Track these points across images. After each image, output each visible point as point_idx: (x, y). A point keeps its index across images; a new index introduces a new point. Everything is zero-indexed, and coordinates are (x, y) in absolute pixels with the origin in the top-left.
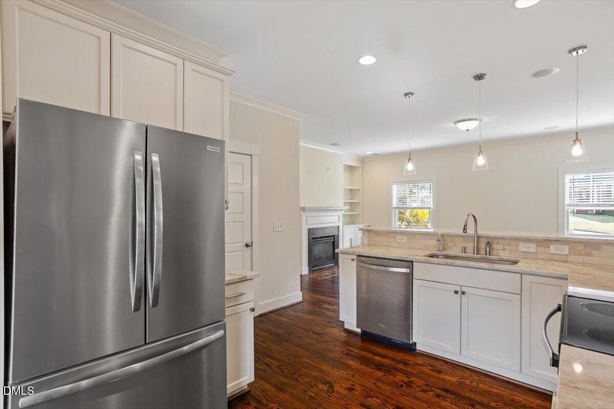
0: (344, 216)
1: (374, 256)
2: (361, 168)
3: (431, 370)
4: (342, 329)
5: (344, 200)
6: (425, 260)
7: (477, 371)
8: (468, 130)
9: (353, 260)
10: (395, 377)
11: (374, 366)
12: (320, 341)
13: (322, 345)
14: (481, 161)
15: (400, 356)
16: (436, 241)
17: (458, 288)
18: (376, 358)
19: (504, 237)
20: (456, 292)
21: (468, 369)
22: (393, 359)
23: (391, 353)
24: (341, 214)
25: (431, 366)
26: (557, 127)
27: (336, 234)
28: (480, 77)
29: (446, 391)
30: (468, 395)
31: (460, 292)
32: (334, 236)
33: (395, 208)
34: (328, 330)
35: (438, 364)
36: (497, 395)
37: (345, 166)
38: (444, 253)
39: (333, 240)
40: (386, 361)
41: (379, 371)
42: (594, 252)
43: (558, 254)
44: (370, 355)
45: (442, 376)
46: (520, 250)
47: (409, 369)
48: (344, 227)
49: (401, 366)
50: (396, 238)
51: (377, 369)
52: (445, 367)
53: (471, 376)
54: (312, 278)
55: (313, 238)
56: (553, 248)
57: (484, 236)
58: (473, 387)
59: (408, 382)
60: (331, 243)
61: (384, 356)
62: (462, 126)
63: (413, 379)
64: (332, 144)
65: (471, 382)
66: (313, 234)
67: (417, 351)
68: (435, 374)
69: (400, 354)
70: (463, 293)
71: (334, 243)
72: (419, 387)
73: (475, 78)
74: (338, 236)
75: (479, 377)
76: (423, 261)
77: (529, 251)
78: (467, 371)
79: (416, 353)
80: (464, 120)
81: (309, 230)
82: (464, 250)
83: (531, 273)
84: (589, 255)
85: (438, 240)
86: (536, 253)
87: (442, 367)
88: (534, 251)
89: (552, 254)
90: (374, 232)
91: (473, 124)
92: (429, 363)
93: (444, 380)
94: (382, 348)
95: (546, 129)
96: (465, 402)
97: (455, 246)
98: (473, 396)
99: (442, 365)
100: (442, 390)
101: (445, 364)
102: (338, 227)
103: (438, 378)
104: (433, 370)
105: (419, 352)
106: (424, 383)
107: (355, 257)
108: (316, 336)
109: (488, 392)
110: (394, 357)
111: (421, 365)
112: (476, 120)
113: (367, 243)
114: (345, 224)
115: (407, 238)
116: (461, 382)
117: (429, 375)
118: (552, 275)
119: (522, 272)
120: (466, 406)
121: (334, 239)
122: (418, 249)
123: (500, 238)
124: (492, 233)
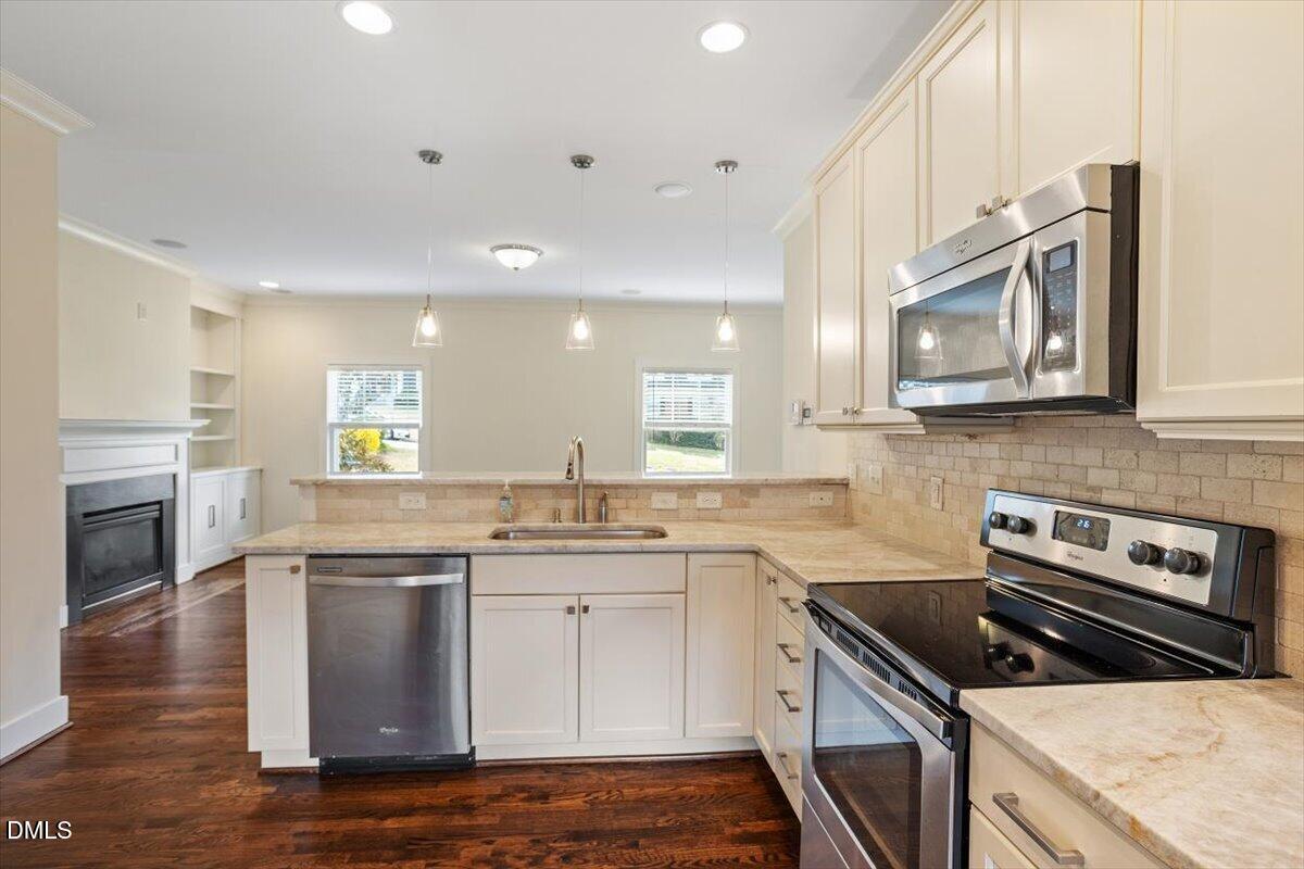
0: (193, 444)
1: (364, 552)
2: (238, 322)
3: (523, 800)
4: (255, 775)
5: (192, 401)
6: (501, 548)
7: (607, 764)
8: (516, 269)
9: (295, 570)
10: (457, 857)
11: (391, 853)
12: (188, 846)
13: (200, 854)
14: (581, 330)
15: (446, 792)
16: (497, 501)
17: (573, 601)
18: (390, 824)
19: (629, 483)
20: (570, 610)
21: (590, 765)
22: (430, 809)
23: (421, 795)
24: (182, 440)
25: (522, 789)
26: (638, 292)
27: (167, 495)
28: (582, 162)
29: (577, 836)
30: (616, 825)
31: (577, 609)
32: (160, 502)
33: (333, 426)
34: (204, 795)
35: (532, 779)
36: (657, 800)
37: (194, 308)
38: (518, 525)
39: (156, 514)
40: (415, 822)
41: (411, 859)
42: (752, 501)
43: (708, 509)
44: (369, 823)
45: (553, 805)
46: (653, 507)
47: (481, 820)
48: (192, 475)
49: (460, 821)
50: (398, 499)
51: (403, 859)
52: (550, 780)
53: (601, 779)
54: (87, 639)
55: (87, 515)
56: (702, 500)
57: (595, 483)
58: (615, 802)
59: (493, 855)
60: (150, 522)
61: (409, 811)
62: (507, 258)
63: (500, 841)
64: (159, 242)
65: (609, 792)
66: (87, 501)
67: (478, 765)
68: (538, 806)
69: (442, 788)
70: (586, 609)
71: (158, 522)
72: (520, 858)
73: (573, 161)
74: (174, 501)
75: (615, 774)
76: (498, 551)
77: (668, 507)
78: (591, 772)
79: (476, 769)
80: (510, 247)
81: (71, 490)
82: (556, 516)
83: (704, 549)
84: (746, 505)
85: (504, 498)
86: (678, 509)
87: (543, 783)
88: (675, 507)
89: (699, 509)
90: (335, 486)
91: (526, 259)
92: (515, 783)
93: (561, 811)
94: (392, 788)
95: (625, 292)
96: (620, 843)
97: (536, 508)
98: (626, 822)
99: (542, 778)
100: (568, 841)
101: (546, 772)
102: (175, 476)
103: (548, 813)
104: (530, 799)
105: (483, 764)
106: (526, 840)
107: (301, 561)
108: (165, 834)
109: (641, 800)
110: (434, 802)
111: (500, 796)
112: (532, 249)
113: (313, 516)
114: (195, 465)
115: (427, 498)
116: (592, 803)
117: (529, 813)
118: (733, 549)
119: (686, 549)
120: (624, 851)
121: (161, 510)
122: (454, 522)
123: (621, 486)
124: (607, 478)
